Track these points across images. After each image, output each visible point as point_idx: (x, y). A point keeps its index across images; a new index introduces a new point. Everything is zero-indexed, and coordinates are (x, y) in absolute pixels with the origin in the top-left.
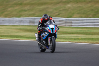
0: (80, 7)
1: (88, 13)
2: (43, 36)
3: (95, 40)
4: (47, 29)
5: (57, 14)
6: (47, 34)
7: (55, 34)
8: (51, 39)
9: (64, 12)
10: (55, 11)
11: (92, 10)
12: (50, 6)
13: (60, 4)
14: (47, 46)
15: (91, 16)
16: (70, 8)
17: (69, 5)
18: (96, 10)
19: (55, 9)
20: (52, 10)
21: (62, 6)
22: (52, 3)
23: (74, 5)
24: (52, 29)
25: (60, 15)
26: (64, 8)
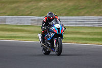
0: (52, 5)
1: (61, 11)
2: (48, 37)
3: (68, 39)
4: (53, 28)
5: (29, 12)
6: (52, 34)
7: (61, 34)
8: (57, 40)
9: (36, 11)
10: (27, 10)
11: (65, 9)
12: (22, 4)
13: (32, 2)
14: (52, 48)
15: (64, 14)
16: (42, 6)
17: (41, 4)
18: (69, 9)
19: (27, 8)
20: (23, 9)
21: (34, 4)
22: (24, 2)
23: (47, 4)
24: (58, 29)
25: (32, 14)
26: (36, 7)
